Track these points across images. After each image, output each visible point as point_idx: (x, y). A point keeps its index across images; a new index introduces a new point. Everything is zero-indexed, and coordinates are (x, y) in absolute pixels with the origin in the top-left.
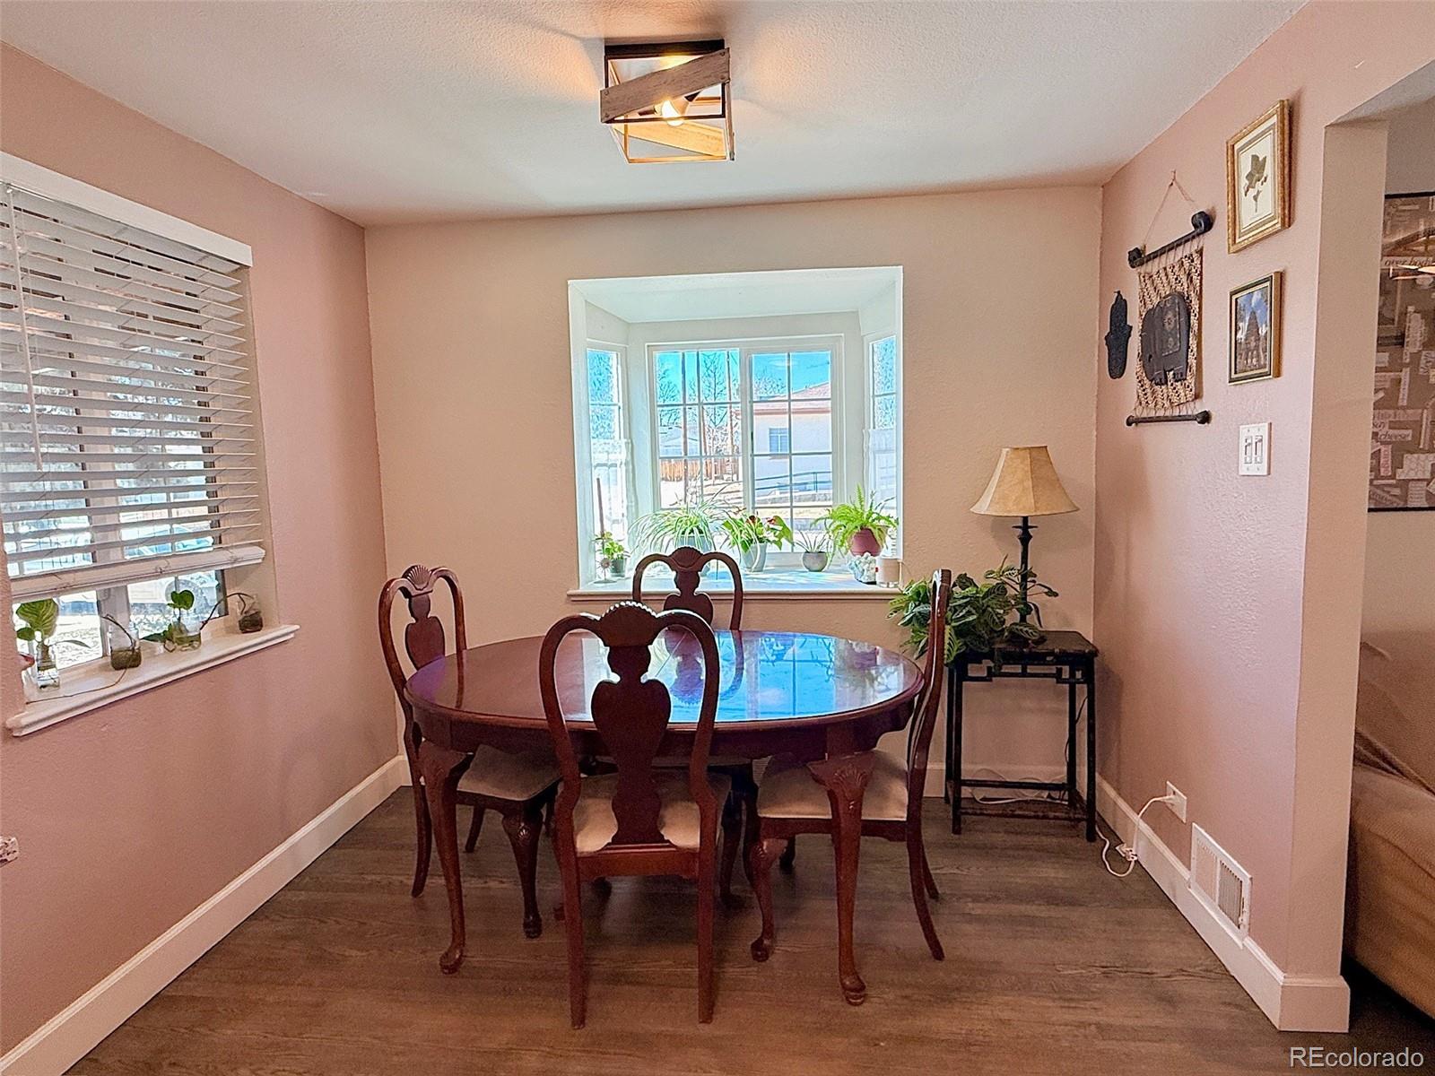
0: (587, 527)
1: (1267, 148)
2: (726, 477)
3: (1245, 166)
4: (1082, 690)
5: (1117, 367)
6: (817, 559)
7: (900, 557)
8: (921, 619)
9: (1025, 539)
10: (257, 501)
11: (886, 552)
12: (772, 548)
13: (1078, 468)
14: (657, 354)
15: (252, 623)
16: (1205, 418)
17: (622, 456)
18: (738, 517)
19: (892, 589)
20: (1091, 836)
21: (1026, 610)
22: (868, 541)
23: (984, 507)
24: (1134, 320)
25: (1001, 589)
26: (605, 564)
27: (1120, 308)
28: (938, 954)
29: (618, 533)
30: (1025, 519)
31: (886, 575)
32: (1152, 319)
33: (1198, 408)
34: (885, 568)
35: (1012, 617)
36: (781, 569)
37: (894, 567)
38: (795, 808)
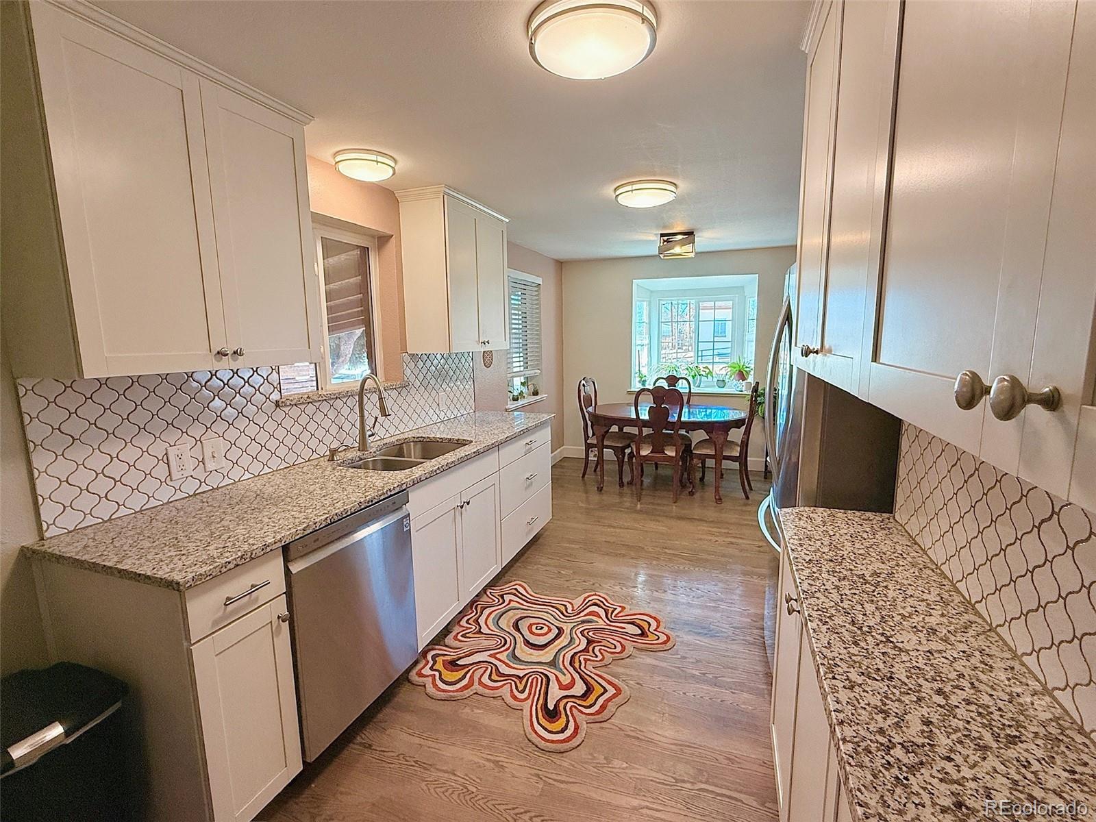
0: (635, 368)
2: (684, 348)
6: (722, 383)
7: (752, 381)
10: (538, 356)
11: (749, 380)
12: (704, 379)
15: (536, 393)
17: (646, 342)
18: (691, 366)
22: (742, 376)
26: (639, 382)
28: (747, 498)
29: (644, 371)
31: (746, 388)
34: (746, 385)
36: (706, 387)
37: (750, 385)
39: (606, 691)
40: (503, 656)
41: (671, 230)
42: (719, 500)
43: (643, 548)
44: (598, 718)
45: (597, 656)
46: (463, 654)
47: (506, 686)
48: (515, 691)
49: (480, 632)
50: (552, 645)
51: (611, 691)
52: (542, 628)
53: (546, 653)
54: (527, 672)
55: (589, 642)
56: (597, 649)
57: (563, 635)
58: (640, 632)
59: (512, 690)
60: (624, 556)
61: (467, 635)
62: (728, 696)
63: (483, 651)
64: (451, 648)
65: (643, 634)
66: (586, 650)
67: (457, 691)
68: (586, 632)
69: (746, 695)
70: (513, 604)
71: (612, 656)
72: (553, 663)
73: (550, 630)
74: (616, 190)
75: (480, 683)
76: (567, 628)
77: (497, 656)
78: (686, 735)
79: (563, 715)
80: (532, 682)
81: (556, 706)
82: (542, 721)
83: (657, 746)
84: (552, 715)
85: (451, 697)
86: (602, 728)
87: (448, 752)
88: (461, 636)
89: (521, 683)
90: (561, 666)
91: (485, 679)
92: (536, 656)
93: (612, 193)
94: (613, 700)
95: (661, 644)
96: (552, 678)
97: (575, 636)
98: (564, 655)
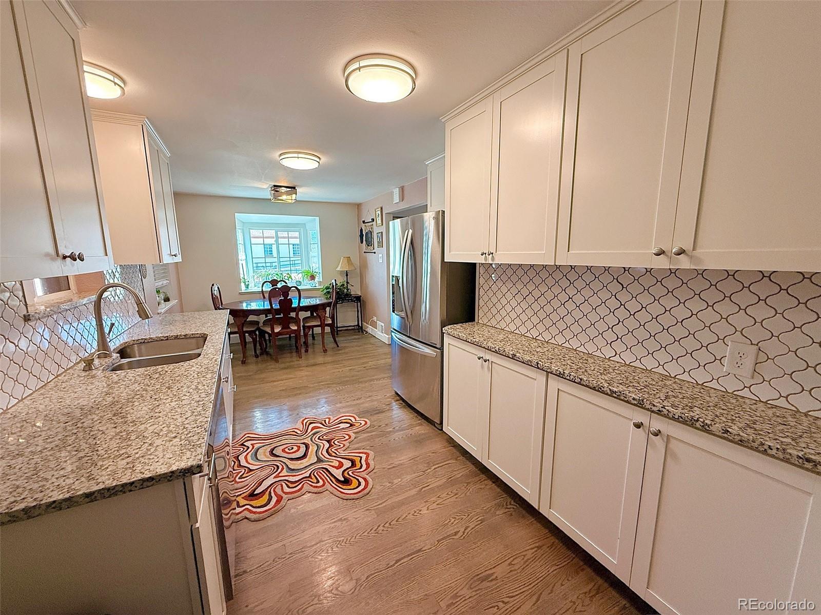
1: (379, 212)
3: (377, 215)
4: (359, 303)
5: (362, 242)
6: (299, 283)
7: (321, 280)
8: (328, 292)
9: (347, 275)
10: (165, 269)
11: (316, 280)
13: (356, 261)
14: (251, 231)
15: (167, 300)
16: (375, 253)
17: (244, 258)
19: (320, 287)
20: (362, 332)
21: (348, 290)
22: (312, 277)
23: (339, 269)
24: (364, 233)
25: (343, 285)
27: (361, 230)
28: (338, 346)
30: (347, 271)
31: (318, 284)
32: (367, 234)
33: (374, 251)
34: (318, 282)
35: (346, 290)
37: (320, 283)
38: (312, 323)
39: (361, 457)
40: (284, 473)
41: (279, 183)
42: (325, 351)
43: (307, 386)
44: (369, 470)
45: (340, 446)
46: (254, 487)
47: (304, 486)
48: (314, 484)
49: (251, 470)
50: (309, 453)
51: (364, 456)
52: (293, 448)
53: (310, 458)
54: (310, 472)
55: (328, 441)
56: (336, 442)
57: (310, 446)
58: (349, 425)
59: (311, 485)
60: (300, 394)
61: (243, 476)
62: (410, 431)
63: (267, 478)
64: (241, 488)
65: (351, 425)
66: (331, 446)
67: (274, 507)
68: (321, 438)
69: (417, 428)
70: (256, 446)
71: (347, 441)
72: (319, 460)
73: (299, 447)
74: (281, 155)
75: (286, 493)
76: (308, 441)
77: (280, 475)
78: (411, 454)
79: (352, 478)
80: (318, 475)
81: (344, 477)
82: (344, 487)
83: (405, 464)
84: (347, 482)
85: (274, 511)
86: (375, 473)
87: (307, 535)
88: (239, 479)
89: (312, 478)
90: (325, 459)
91: (286, 489)
92: (305, 462)
93: (278, 158)
94: (369, 458)
95: (364, 425)
96: (328, 467)
97: (317, 443)
98: (322, 454)
